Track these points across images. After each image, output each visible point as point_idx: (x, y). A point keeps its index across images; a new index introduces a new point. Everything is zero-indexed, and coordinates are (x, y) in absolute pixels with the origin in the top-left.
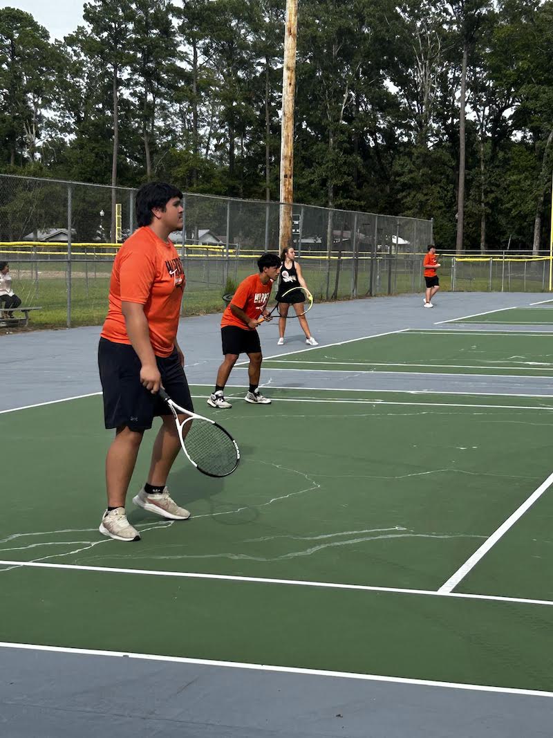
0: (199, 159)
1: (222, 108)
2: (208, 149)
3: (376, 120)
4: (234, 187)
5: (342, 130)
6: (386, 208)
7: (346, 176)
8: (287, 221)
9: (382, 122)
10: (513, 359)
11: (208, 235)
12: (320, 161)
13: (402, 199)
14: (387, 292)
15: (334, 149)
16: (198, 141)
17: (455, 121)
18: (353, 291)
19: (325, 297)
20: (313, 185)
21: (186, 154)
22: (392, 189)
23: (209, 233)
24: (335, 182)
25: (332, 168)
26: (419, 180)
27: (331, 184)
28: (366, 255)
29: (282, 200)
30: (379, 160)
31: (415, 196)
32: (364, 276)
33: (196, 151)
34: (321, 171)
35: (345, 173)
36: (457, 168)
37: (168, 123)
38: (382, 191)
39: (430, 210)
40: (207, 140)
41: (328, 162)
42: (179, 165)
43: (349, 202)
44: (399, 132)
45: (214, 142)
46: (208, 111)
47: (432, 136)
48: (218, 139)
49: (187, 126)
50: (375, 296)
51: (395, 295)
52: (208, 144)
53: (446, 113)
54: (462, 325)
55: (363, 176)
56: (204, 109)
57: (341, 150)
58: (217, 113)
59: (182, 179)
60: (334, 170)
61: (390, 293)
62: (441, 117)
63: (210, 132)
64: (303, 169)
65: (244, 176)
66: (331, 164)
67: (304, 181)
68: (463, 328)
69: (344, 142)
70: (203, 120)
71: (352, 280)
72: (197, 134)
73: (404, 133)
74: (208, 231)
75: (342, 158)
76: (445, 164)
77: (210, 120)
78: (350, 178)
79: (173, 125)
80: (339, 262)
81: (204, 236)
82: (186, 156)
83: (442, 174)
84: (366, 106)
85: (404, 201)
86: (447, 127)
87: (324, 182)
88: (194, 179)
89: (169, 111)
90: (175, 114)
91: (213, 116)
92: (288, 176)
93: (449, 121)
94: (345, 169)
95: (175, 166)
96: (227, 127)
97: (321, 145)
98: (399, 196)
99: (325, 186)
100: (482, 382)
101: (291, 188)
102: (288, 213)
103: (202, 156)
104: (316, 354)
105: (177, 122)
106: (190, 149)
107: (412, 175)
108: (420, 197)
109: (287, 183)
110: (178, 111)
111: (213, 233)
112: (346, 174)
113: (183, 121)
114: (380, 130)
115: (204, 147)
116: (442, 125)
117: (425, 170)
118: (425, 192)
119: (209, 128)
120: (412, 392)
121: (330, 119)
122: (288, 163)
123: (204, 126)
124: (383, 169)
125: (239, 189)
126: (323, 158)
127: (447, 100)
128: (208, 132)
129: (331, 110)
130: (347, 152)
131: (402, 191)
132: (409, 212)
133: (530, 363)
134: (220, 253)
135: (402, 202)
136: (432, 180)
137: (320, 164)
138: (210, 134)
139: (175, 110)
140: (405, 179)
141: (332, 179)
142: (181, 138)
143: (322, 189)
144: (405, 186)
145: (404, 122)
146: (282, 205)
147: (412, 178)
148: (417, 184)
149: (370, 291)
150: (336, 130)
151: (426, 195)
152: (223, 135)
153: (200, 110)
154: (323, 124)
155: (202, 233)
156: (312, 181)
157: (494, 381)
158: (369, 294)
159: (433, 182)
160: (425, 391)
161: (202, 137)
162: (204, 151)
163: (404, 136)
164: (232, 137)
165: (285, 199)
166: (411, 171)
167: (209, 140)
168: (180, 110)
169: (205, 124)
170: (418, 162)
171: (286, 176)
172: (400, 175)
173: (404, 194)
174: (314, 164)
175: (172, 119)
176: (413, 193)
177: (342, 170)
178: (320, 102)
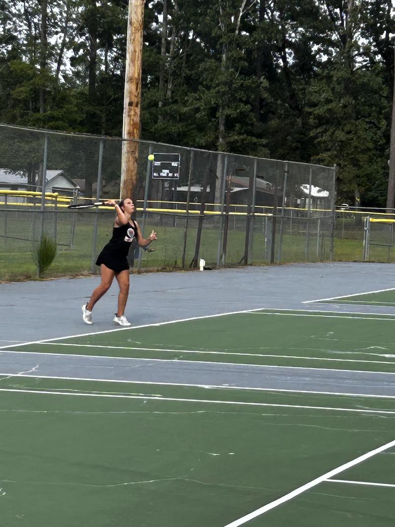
0: (48, 76)
1: (81, 9)
2: (60, 63)
3: (284, 31)
4: (94, 115)
5: (239, 43)
6: (297, 148)
7: (242, 105)
8: (131, 163)
9: (293, 35)
11: (60, 178)
12: (209, 84)
13: (316, 137)
14: (269, 259)
15: (227, 68)
16: (47, 52)
18: (221, 257)
19: (180, 264)
20: (198, 115)
21: (31, 69)
22: (305, 124)
23: (61, 175)
24: (228, 111)
25: (224, 93)
26: (339, 112)
27: (221, 114)
28: (267, 211)
29: (125, 135)
30: (290, 84)
31: (333, 133)
32: (237, 238)
33: (44, 64)
34: (209, 97)
35: (241, 100)
36: (391, 98)
37: (8, 27)
38: (293, 124)
39: (352, 153)
40: (59, 51)
41: (218, 85)
42: (21, 83)
43: (245, 140)
44: (315, 48)
45: (69, 53)
46: (61, 14)
47: (359, 55)
48: (76, 50)
49: (34, 32)
50: (251, 265)
51: (280, 264)
52: (61, 57)
53: (378, 25)
54: (337, 306)
55: (266, 105)
56: (56, 10)
57: (237, 69)
58: (74, 16)
59: (25, 101)
60: (226, 97)
61: (272, 262)
62: (372, 30)
63: (64, 40)
64: (185, 93)
65: (107, 100)
66: (223, 89)
68: (336, 309)
69: (240, 59)
70: (55, 25)
71: (220, 243)
72: (46, 44)
73: (322, 49)
74: (60, 172)
75: (238, 81)
76: (376, 92)
77: (64, 24)
78: (248, 107)
79: (16, 30)
80: (202, 218)
81: (54, 179)
82: (30, 72)
83: (371, 105)
84: (272, 12)
85: (320, 139)
86: (379, 44)
87: (213, 111)
88: (41, 102)
89: (9, 12)
90: (19, 16)
91: (68, 20)
92: (134, 104)
93: (383, 36)
94: (240, 94)
95: (15, 85)
96: (87, 35)
97: (210, 63)
98: (312, 134)
99: (215, 117)
100: (306, 376)
101: (137, 119)
102: (133, 152)
103: (51, 72)
104: (123, 337)
105: (20, 26)
106: (37, 62)
107: (330, 106)
108: (341, 135)
109: (132, 113)
110: (22, 11)
111: (67, 174)
112: (243, 102)
113: (29, 26)
114: (290, 45)
115: (55, 61)
116: (375, 40)
117: (348, 99)
118: (346, 128)
119: (62, 35)
120: (207, 387)
121: (223, 29)
122: (134, 87)
123: (57, 33)
124: (293, 96)
125: (100, 118)
126: (212, 80)
127: (380, 9)
128: (60, 41)
129: (225, 16)
130: (245, 73)
131: (316, 127)
132: (325, 155)
133: (387, 356)
134: (53, 202)
135: (316, 141)
137: (208, 88)
138: (64, 44)
140: (320, 111)
141: (223, 108)
142: (24, 48)
143: (210, 121)
144: (322, 121)
145: (321, 35)
146: (125, 142)
147: (329, 110)
148: (337, 118)
149: (245, 258)
150: (231, 42)
151: (349, 133)
152: (82, 45)
153: (52, 11)
154: (213, 34)
155: (51, 174)
156: (197, 110)
158: (244, 262)
159: (359, 115)
160: (225, 386)
161: (53, 48)
162: (54, 66)
163: (322, 54)
164: (94, 47)
165: (129, 133)
166: (328, 101)
167: (62, 50)
168: (26, 10)
169: (59, 30)
170: (338, 88)
171: (131, 104)
172: (314, 105)
173: (319, 130)
174: (200, 87)
175: (14, 23)
176: (331, 129)
177: (238, 95)
178: (211, 6)
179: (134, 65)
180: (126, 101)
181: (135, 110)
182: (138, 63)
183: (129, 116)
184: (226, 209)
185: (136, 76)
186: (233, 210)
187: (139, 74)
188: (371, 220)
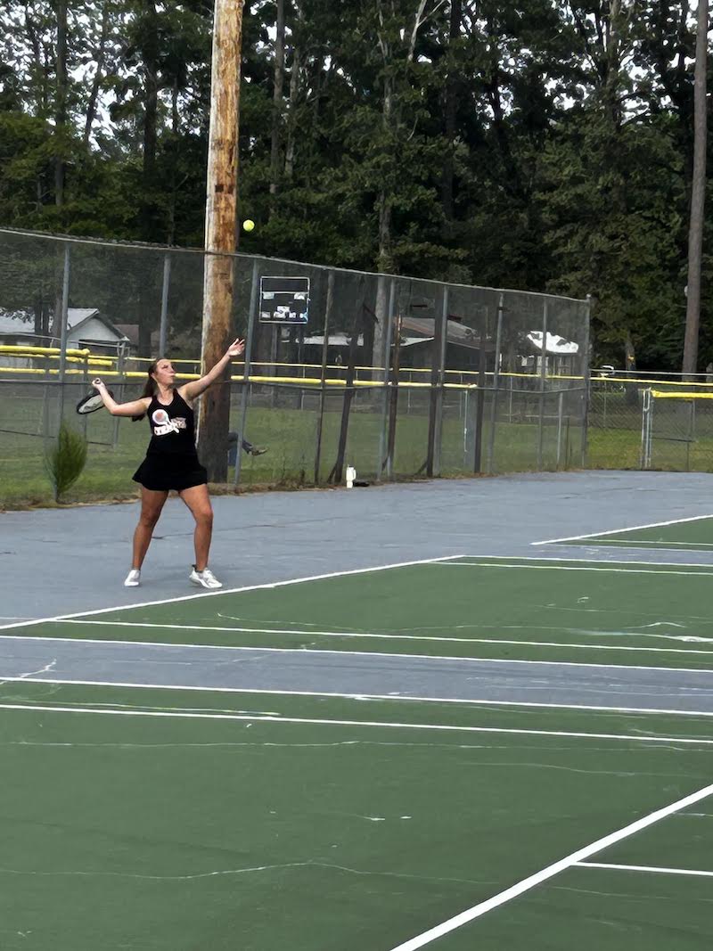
0: (70, 138)
1: (128, 18)
2: (91, 114)
3: (496, 55)
4: (153, 209)
5: (414, 79)
6: (520, 266)
7: (420, 189)
8: (221, 295)
10: (656, 630)
11: (94, 322)
12: (361, 150)
13: (555, 245)
14: (471, 468)
15: (393, 122)
16: (66, 97)
17: (688, 61)
18: (385, 464)
19: (310, 477)
20: (341, 208)
21: (38, 127)
22: (534, 222)
23: (95, 317)
24: (394, 200)
25: (387, 169)
26: (596, 201)
27: (383, 205)
29: (210, 244)
30: (506, 151)
31: (586, 238)
33: (62, 118)
34: (362, 174)
35: (418, 180)
36: (687, 173)
38: (512, 224)
39: (621, 274)
40: (89, 94)
41: (377, 152)
42: (21, 151)
43: (427, 251)
46: (93, 26)
47: (632, 97)
48: (120, 92)
49: (43, 60)
50: (439, 477)
51: (491, 476)
52: (92, 102)
53: (665, 42)
54: (593, 550)
55: (465, 188)
56: (84, 20)
57: (410, 126)
58: (116, 31)
59: (29, 185)
60: (392, 173)
61: (477, 471)
62: (653, 53)
63: (98, 75)
64: (318, 169)
65: (177, 181)
66: (385, 159)
67: (320, 197)
68: (591, 555)
69: (416, 105)
70: (81, 46)
71: (382, 438)
72: (65, 81)
73: (564, 87)
74: (92, 311)
75: (413, 144)
76: (661, 164)
77: (98, 45)
78: (431, 193)
79: (11, 57)
80: (349, 393)
81: (81, 325)
82: (37, 132)
83: (654, 188)
84: (474, 21)
85: (561, 250)
86: (667, 76)
87: (368, 200)
88: (58, 186)
90: (16, 31)
91: (105, 37)
92: (225, 189)
93: (674, 63)
94: (417, 170)
95: (11, 155)
96: (140, 64)
97: (362, 113)
98: (547, 239)
99: (372, 210)
101: (231, 216)
102: (224, 275)
103: (76, 131)
105: (19, 49)
106: (49, 113)
107: (579, 190)
108: (598, 241)
109: (223, 205)
110: (23, 22)
111: (105, 316)
112: (422, 183)
113: (35, 48)
114: (506, 79)
115: (84, 112)
116: (659, 70)
117: (611, 177)
118: (609, 230)
119: (95, 64)
120: (359, 697)
121: (385, 52)
122: (224, 157)
123: (85, 61)
124: (513, 172)
125: (165, 213)
126: (366, 143)
127: (668, 14)
128: (91, 76)
129: (388, 29)
130: (424, 130)
131: (555, 228)
133: (685, 639)
134: (79, 366)
135: (555, 253)
136: (630, 200)
137: (359, 158)
138: (98, 81)
139: (16, 20)
140: (561, 198)
141: (387, 195)
142: (26, 88)
143: (364, 218)
144: (565, 216)
145: (562, 61)
146: (210, 257)
147: (579, 197)
148: (591, 211)
149: (429, 464)
150: (400, 76)
151: (613, 237)
152: (132, 83)
153: (75, 22)
154: (368, 62)
155: (76, 316)
156: (340, 198)
157: (567, 676)
158: (427, 472)
159: (631, 206)
160: (394, 696)
161: (78, 87)
162: (82, 120)
164: (153, 86)
165: (217, 241)
166: (576, 180)
167: (95, 93)
168: (28, 20)
169: (89, 55)
170: (594, 157)
171: (219, 188)
172: (551, 188)
173: (560, 233)
174: (344, 157)
175: (8, 43)
176: (583, 231)
177: (412, 172)
178: (362, 10)
179: (225, 117)
180: (211, 183)
181: (226, 199)
182: (233, 113)
183: (217, 210)
184: (395, 377)
185: (229, 137)
186: (405, 378)
187: (233, 134)
188: (655, 394)
